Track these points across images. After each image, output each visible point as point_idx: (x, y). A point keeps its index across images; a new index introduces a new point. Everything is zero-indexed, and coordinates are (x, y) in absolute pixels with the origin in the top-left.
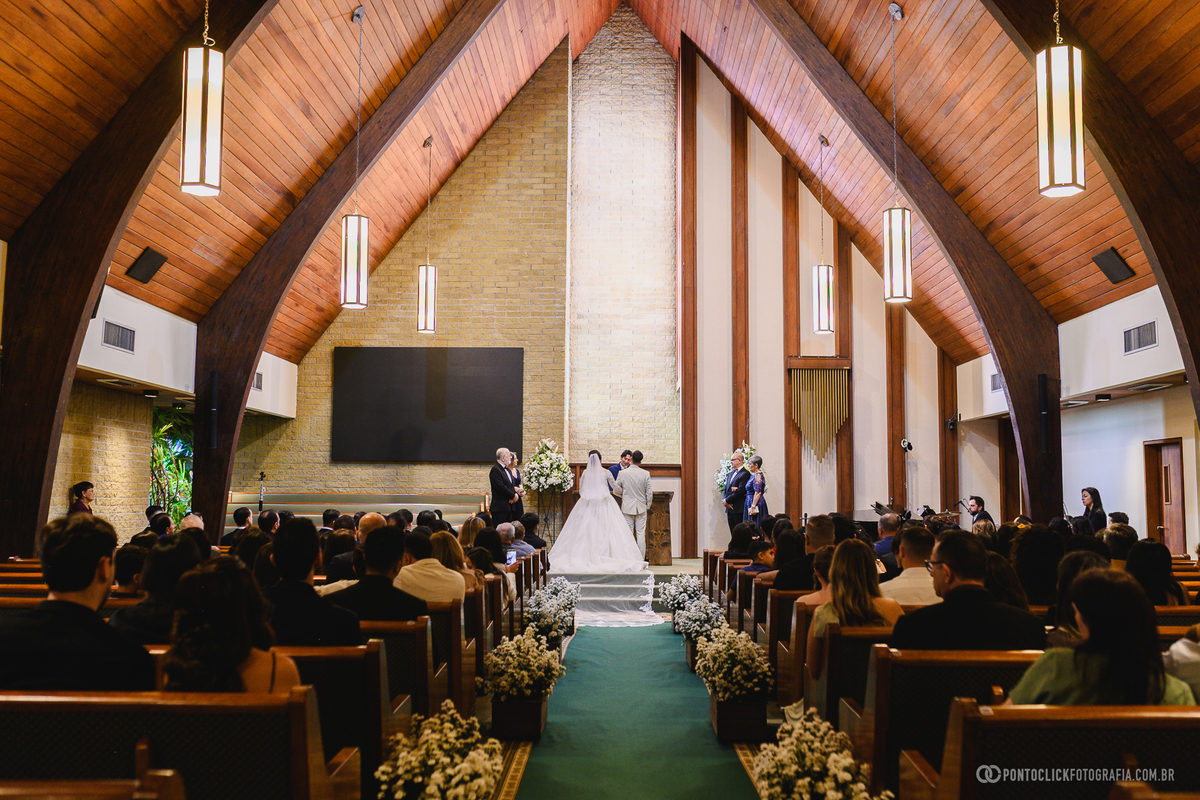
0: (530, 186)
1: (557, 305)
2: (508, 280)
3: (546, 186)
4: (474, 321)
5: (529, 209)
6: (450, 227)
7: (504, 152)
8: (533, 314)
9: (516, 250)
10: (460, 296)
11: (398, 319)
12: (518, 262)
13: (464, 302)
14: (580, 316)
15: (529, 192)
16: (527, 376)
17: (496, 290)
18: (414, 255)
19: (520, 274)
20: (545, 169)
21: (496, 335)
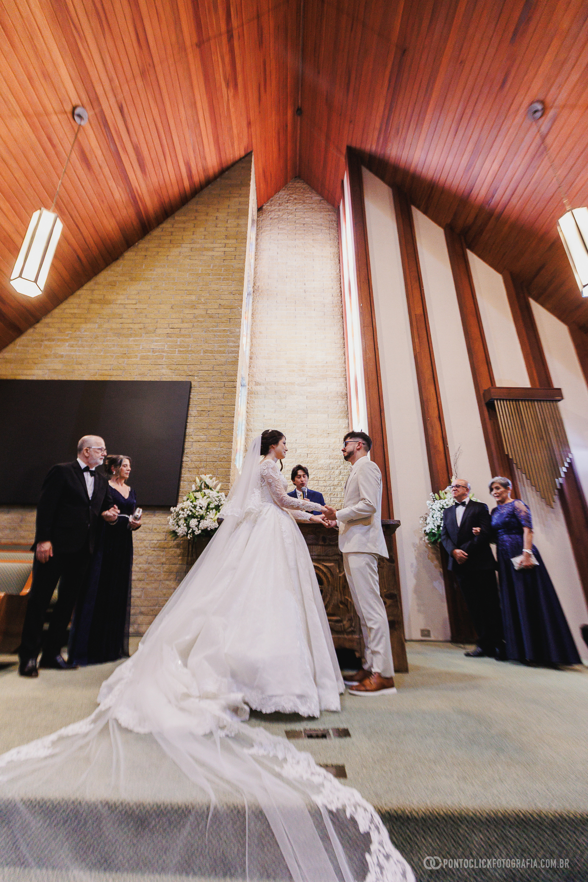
0: (212, 249)
1: (231, 344)
2: (183, 322)
3: (226, 249)
4: (142, 358)
5: (209, 266)
6: (132, 280)
7: (191, 225)
8: (205, 352)
9: (193, 298)
10: (131, 335)
11: (62, 356)
12: (194, 307)
13: (134, 341)
14: (257, 384)
15: (210, 253)
16: (193, 411)
17: (169, 331)
18: (92, 301)
19: (195, 318)
20: (227, 237)
21: (164, 371)
